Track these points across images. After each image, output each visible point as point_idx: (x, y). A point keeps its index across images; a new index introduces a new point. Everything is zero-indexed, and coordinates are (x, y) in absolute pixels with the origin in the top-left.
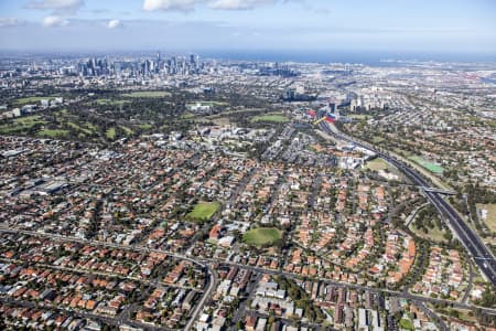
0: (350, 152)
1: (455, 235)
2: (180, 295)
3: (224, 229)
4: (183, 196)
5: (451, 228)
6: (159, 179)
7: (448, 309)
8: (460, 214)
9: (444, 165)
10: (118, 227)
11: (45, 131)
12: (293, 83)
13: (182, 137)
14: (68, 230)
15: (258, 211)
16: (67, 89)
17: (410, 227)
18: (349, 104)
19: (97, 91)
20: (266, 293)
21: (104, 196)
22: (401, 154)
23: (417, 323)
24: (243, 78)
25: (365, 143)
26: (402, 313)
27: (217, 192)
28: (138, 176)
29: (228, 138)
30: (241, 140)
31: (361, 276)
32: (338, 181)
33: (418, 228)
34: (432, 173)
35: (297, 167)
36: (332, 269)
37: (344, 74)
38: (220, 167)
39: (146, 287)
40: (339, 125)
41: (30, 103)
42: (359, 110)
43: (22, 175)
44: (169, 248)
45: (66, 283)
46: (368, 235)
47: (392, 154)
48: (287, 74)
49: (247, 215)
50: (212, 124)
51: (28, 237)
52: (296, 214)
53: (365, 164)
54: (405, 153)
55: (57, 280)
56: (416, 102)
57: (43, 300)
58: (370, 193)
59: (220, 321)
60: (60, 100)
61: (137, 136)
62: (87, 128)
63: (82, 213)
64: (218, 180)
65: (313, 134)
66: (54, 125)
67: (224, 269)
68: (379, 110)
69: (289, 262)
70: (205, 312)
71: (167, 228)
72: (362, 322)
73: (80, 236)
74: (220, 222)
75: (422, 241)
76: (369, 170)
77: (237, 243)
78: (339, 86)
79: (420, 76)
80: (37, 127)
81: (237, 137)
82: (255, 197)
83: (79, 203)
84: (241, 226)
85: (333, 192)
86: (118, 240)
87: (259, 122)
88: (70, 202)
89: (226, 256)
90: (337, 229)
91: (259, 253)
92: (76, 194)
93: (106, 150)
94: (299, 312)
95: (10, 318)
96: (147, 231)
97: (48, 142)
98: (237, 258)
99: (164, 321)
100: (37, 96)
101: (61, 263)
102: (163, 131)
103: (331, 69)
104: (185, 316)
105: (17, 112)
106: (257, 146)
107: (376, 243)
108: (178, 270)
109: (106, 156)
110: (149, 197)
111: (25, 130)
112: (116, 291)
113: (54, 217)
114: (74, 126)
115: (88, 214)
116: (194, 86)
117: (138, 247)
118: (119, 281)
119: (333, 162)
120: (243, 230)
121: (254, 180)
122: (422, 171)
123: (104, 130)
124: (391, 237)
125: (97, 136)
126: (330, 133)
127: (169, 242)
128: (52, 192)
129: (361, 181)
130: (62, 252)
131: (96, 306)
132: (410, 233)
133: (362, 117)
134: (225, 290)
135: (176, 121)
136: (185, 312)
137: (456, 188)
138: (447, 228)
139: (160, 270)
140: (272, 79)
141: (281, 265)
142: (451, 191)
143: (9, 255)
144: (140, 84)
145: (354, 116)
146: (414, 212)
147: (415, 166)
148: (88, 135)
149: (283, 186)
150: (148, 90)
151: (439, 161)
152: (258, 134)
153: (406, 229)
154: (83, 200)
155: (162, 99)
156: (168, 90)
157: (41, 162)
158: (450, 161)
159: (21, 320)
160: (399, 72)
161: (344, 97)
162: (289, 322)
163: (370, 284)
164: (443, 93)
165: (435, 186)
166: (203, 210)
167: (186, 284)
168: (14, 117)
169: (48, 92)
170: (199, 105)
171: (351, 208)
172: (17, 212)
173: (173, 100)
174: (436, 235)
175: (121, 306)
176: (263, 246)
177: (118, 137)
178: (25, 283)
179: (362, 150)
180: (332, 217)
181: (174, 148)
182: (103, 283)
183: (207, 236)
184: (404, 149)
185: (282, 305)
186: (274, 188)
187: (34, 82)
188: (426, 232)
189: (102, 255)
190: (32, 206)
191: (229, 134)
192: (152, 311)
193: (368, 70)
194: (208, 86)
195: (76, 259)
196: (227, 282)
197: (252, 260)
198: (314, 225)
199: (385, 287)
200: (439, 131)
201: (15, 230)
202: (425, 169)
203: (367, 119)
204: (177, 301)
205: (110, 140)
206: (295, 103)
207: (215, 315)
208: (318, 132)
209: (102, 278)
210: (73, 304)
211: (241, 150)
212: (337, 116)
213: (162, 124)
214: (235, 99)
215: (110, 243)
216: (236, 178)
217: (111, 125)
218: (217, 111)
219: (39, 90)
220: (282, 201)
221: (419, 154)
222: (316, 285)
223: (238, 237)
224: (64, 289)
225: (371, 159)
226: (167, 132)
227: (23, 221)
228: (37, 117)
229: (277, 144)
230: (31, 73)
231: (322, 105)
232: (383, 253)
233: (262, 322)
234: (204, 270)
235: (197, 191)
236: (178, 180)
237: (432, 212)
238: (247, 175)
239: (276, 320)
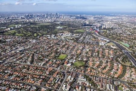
0: (102, 40)
1: (133, 64)
3: (68, 62)
4: (57, 53)
6: (50, 48)
7: (132, 84)
8: (134, 58)
9: (129, 44)
10: (39, 61)
11: (17, 34)
12: (85, 21)
13: (55, 36)
14: (25, 62)
15: (77, 57)
16: (22, 22)
18: (101, 27)
19: (31, 23)
20: (81, 80)
21: (34, 52)
22: (117, 41)
23: (123, 88)
24: (71, 19)
25: (107, 38)
26: (119, 85)
27: (66, 52)
28: (43, 47)
31: (107, 75)
32: (99, 49)
33: (123, 62)
34: (126, 46)
35: (88, 45)
36: (99, 73)
37: (100, 18)
38: (66, 44)
39: (48, 77)
40: (99, 33)
41: (12, 26)
42: (104, 29)
43: (12, 46)
44: (53, 67)
45: (26, 76)
46: (109, 64)
47: (114, 41)
48: (84, 18)
49: (74, 58)
50: (63, 32)
51: (15, 63)
52: (88, 58)
53: (107, 44)
55: (23, 75)
56: (120, 26)
57: (20, 80)
58: (108, 52)
59: (69, 87)
60: (20, 25)
61: (42, 36)
62: (28, 33)
63: (29, 57)
64: (66, 48)
65: (92, 35)
66: (19, 32)
67: (69, 73)
68: (110, 28)
69: (87, 71)
70: (64, 84)
71: (53, 61)
72: (108, 88)
73: (29, 63)
74: (67, 60)
75: (124, 66)
76: (108, 45)
77: (72, 65)
78: (99, 22)
79: (121, 19)
80: (15, 33)
81: (70, 36)
82: (76, 53)
83: (28, 54)
84: (73, 61)
85: (98, 52)
86: (39, 64)
87: (76, 32)
88: (25, 54)
89: (69, 69)
90: (100, 62)
91: (78, 68)
92: (27, 52)
93: (34, 40)
94: (90, 85)
95: (12, 85)
96: (47, 62)
97: (18, 37)
98: (72, 70)
99: (53, 86)
100: (14, 24)
101: (24, 71)
102: (50, 34)
103: (96, 17)
104: (59, 85)
105: (9, 29)
106: (76, 39)
107: (111, 66)
108: (56, 73)
109: (34, 41)
110: (47, 53)
111: (12, 34)
112: (40, 78)
113: (21, 58)
114: (25, 33)
115: (30, 57)
116: (57, 22)
117: (45, 66)
118: (40, 76)
119: (98, 43)
120: (74, 62)
121: (76, 48)
122: (123, 46)
123: (33, 34)
124: (115, 64)
125: (31, 36)
126: (97, 35)
127: (53, 65)
128: (20, 51)
129: (106, 48)
130: (24, 68)
131: (35, 82)
132: (120, 63)
133: (105, 30)
134: (70, 78)
135: (53, 31)
137: (133, 51)
138: (131, 62)
139: (51, 73)
140: (79, 20)
141: (85, 72)
143: (10, 68)
144: (42, 21)
145: (103, 30)
146: (121, 57)
147: (121, 45)
148: (29, 35)
149: (84, 50)
150: (45, 23)
151: (128, 43)
152: (76, 35)
153: (119, 62)
154: (29, 53)
155: (49, 25)
156: (50, 23)
157: (16, 43)
158: (131, 43)
159: (15, 86)
160: (115, 18)
161: (100, 25)
162: (88, 87)
163: (110, 77)
164: (128, 24)
165: (127, 50)
166: (62, 56)
167: (59, 77)
168: (8, 30)
169: (17, 23)
170: (59, 27)
171: (103, 56)
172: (11, 57)
173: (52, 26)
174: (128, 64)
175: (41, 82)
176: (79, 66)
177: (37, 36)
178: (15, 76)
179: (106, 40)
180: (98, 59)
181: (53, 39)
182: (36, 76)
183: (63, 64)
184: (117, 39)
185: (86, 83)
186: (82, 50)
187: (13, 21)
188: (125, 63)
189: (35, 68)
190: (15, 55)
191: (68, 35)
192: (50, 84)
193: (107, 17)
194: (61, 21)
195: (28, 69)
196: (70, 76)
197: (76, 70)
198: (93, 61)
199: (114, 78)
200: (127, 34)
201: (11, 61)
202: (124, 45)
203: (107, 31)
204: (57, 81)
205: (35, 37)
206: (86, 27)
207: (67, 85)
208: (93, 35)
209: (36, 75)
210: (28, 82)
211: (72, 40)
212: (98, 30)
213: (49, 32)
214: (69, 25)
215: (37, 65)
216: (71, 47)
217: (35, 32)
218: (64, 29)
220: (84, 54)
221: (122, 41)
222: (95, 77)
223: (72, 64)
224: (26, 78)
225: (109, 42)
226: (51, 35)
227: (13, 59)
228: (14, 30)
229: (82, 38)
230: (12, 18)
231: (94, 27)
232: (113, 69)
233: (80, 87)
234: (64, 73)
235: (60, 51)
236: (55, 48)
237: (126, 57)
238: (74, 47)
239: (84, 87)
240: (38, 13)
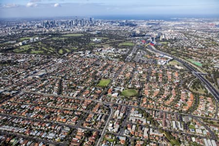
0: (162, 58)
1: (209, 92)
2: (100, 116)
3: (114, 90)
4: (95, 77)
5: (207, 89)
6: (84, 70)
7: (209, 121)
8: (210, 83)
9: (202, 63)
10: (70, 90)
11: (33, 51)
12: (134, 29)
13: (91, 52)
14: (50, 92)
15: (127, 83)
16: (40, 33)
17: (190, 88)
18: (159, 37)
19: (52, 34)
20: (134, 116)
21: (62, 77)
22: (184, 58)
23: (196, 126)
24: (113, 27)
25: (168, 54)
26: (190, 122)
27: (109, 75)
28: (75, 69)
29: (110, 53)
30: (115, 53)
31: (172, 108)
32: (158, 70)
33: (194, 89)
34: (197, 66)
35: (141, 64)
36: (160, 106)
37: (156, 25)
38: (108, 65)
39: (86, 113)
40: (156, 46)
41: (25, 40)
42: (164, 40)
43: (27, 69)
44: (92, 98)
45: (53, 112)
46: (173, 92)
47: (180, 59)
48: (132, 25)
49: (122, 84)
50: (102, 47)
51: (34, 94)
52: (142, 84)
53: (169, 62)
54: (185, 57)
55: (49, 111)
56: (188, 36)
57: (45, 119)
58: (172, 75)
59: (117, 127)
60: (37, 38)
61: (72, 52)
62: (51, 50)
63: (54, 84)
64: (108, 70)
65: (145, 50)
66: (37, 49)
67: (116, 106)
68: (172, 40)
69: (142, 103)
70: (110, 123)
71: (90, 90)
72: (174, 126)
73: (55, 94)
74: (112, 87)
75: (196, 94)
76: (170, 65)
77: (119, 95)
78: (154, 30)
79: (189, 25)
80: (30, 50)
81: (113, 52)
82: (125, 77)
83: (52, 80)
84: (120, 89)
85: (157, 74)
86: (71, 95)
87: (122, 46)
88: (49, 80)
89: (116, 101)
90: (160, 89)
91: (129, 99)
92: (51, 77)
93: (60, 59)
94: (148, 122)
95: (33, 125)
96: (82, 91)
97: (35, 56)
98: (120, 102)
99: (94, 126)
100: (28, 37)
101: (49, 104)
102: (82, 50)
103: (150, 22)
104: (103, 125)
105: (21, 44)
106: (122, 56)
107: (177, 95)
108: (97, 106)
109: (60, 61)
110: (81, 77)
111: (25, 51)
112: (73, 115)
113: (43, 86)
114: (45, 49)
115: (57, 85)
116: (92, 31)
117: (80, 98)
118: (74, 111)
119: (155, 62)
120: (121, 90)
121: (123, 70)
122: (193, 66)
123: (58, 51)
124: (183, 92)
125: (55, 53)
126: (153, 50)
127: (92, 96)
128: (41, 76)
129: (168, 69)
130: (49, 100)
131: (66, 121)
132: (190, 90)
133: (166, 43)
134: (118, 114)
135: (87, 46)
136: (103, 123)
137: (208, 72)
138: (206, 89)
139: (90, 107)
140: (125, 27)
141: (139, 104)
142: (206, 73)
143: (28, 101)
144: (70, 31)
145: (162, 43)
146: (191, 82)
147: (190, 63)
148: (52, 53)
149: (136, 72)
150: (74, 33)
151: (200, 61)
152: (122, 51)
153: (188, 89)
154: (54, 79)
155: (80, 37)
156: (82, 33)
157: (34, 64)
158: (205, 61)
159: (38, 126)
160: (179, 23)
161: (157, 34)
162: (145, 126)
163: (176, 111)
164: (199, 32)
165: (199, 71)
166: (104, 82)
167: (101, 112)
168: (20, 46)
169: (32, 35)
170: (96, 39)
171: (165, 81)
172: (28, 85)
173: (84, 37)
174: (201, 91)
175: (76, 121)
176: (130, 97)
177: (64, 53)
178: (36, 112)
179: (167, 56)
180: (157, 85)
181: (88, 57)
182: (68, 112)
183: (107, 93)
184: (184, 56)
185: (141, 120)
186: (132, 73)
187: (25, 31)
188: (197, 90)
189: (65, 101)
190: (34, 82)
191: (110, 51)
192: (89, 123)
193: (166, 22)
194: (99, 31)
195: (55, 103)
196: (118, 111)
197: (127, 102)
198: (150, 88)
199: (182, 112)
200: (199, 48)
201: (29, 92)
202: (194, 64)
203: (167, 44)
204: (99, 119)
205: (61, 55)
206: (137, 38)
207: (115, 124)
208: (147, 49)
209: (67, 110)
210: (57, 120)
211: (116, 58)
212: (155, 42)
213: (82, 47)
214: (111, 36)
215: (67, 96)
216: (116, 69)
217: (60, 48)
218: (104, 41)
219: (28, 34)
220: (136, 78)
221: (191, 58)
222: (154, 112)
223: (120, 93)
224: (53, 115)
225: (171, 60)
226: (84, 51)
227: (31, 88)
228: (29, 46)
229: (131, 55)
230: (23, 27)
231: (148, 38)
232: (180, 98)
233: (134, 127)
234: (108, 106)
235: (100, 75)
236: (92, 71)
237: (198, 82)
238: (120, 68)
239: (140, 125)
240: (62, 18)
